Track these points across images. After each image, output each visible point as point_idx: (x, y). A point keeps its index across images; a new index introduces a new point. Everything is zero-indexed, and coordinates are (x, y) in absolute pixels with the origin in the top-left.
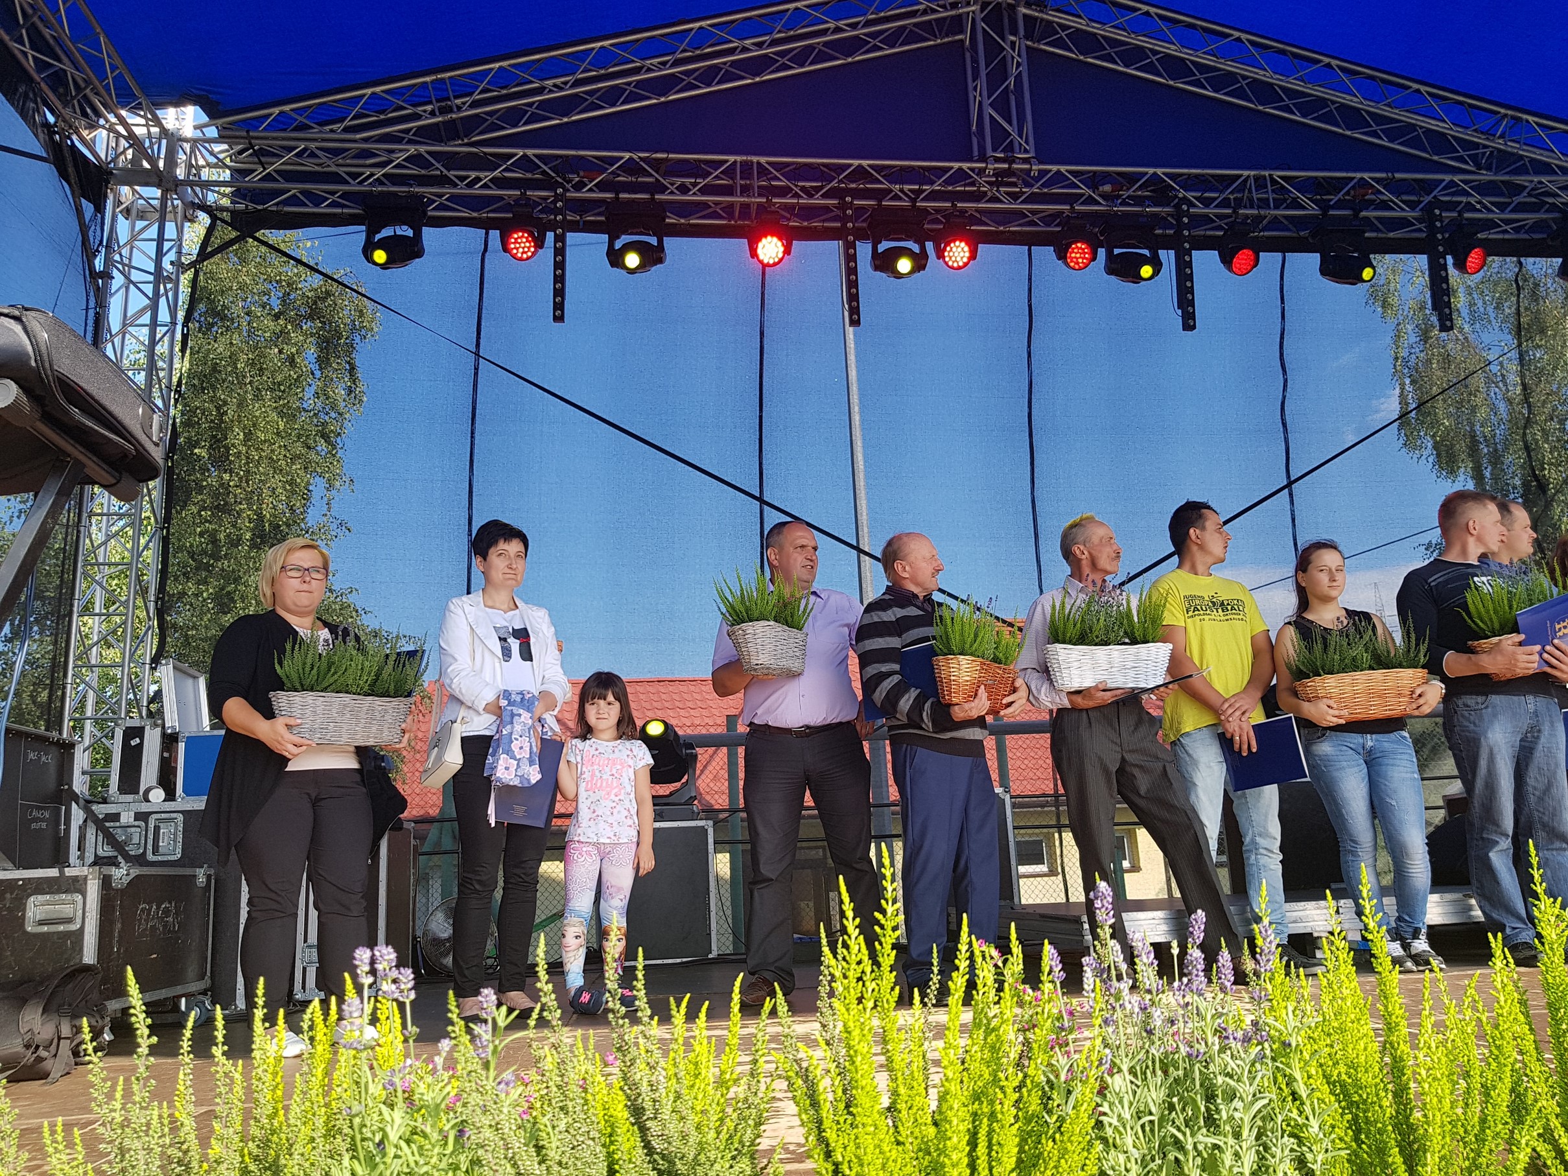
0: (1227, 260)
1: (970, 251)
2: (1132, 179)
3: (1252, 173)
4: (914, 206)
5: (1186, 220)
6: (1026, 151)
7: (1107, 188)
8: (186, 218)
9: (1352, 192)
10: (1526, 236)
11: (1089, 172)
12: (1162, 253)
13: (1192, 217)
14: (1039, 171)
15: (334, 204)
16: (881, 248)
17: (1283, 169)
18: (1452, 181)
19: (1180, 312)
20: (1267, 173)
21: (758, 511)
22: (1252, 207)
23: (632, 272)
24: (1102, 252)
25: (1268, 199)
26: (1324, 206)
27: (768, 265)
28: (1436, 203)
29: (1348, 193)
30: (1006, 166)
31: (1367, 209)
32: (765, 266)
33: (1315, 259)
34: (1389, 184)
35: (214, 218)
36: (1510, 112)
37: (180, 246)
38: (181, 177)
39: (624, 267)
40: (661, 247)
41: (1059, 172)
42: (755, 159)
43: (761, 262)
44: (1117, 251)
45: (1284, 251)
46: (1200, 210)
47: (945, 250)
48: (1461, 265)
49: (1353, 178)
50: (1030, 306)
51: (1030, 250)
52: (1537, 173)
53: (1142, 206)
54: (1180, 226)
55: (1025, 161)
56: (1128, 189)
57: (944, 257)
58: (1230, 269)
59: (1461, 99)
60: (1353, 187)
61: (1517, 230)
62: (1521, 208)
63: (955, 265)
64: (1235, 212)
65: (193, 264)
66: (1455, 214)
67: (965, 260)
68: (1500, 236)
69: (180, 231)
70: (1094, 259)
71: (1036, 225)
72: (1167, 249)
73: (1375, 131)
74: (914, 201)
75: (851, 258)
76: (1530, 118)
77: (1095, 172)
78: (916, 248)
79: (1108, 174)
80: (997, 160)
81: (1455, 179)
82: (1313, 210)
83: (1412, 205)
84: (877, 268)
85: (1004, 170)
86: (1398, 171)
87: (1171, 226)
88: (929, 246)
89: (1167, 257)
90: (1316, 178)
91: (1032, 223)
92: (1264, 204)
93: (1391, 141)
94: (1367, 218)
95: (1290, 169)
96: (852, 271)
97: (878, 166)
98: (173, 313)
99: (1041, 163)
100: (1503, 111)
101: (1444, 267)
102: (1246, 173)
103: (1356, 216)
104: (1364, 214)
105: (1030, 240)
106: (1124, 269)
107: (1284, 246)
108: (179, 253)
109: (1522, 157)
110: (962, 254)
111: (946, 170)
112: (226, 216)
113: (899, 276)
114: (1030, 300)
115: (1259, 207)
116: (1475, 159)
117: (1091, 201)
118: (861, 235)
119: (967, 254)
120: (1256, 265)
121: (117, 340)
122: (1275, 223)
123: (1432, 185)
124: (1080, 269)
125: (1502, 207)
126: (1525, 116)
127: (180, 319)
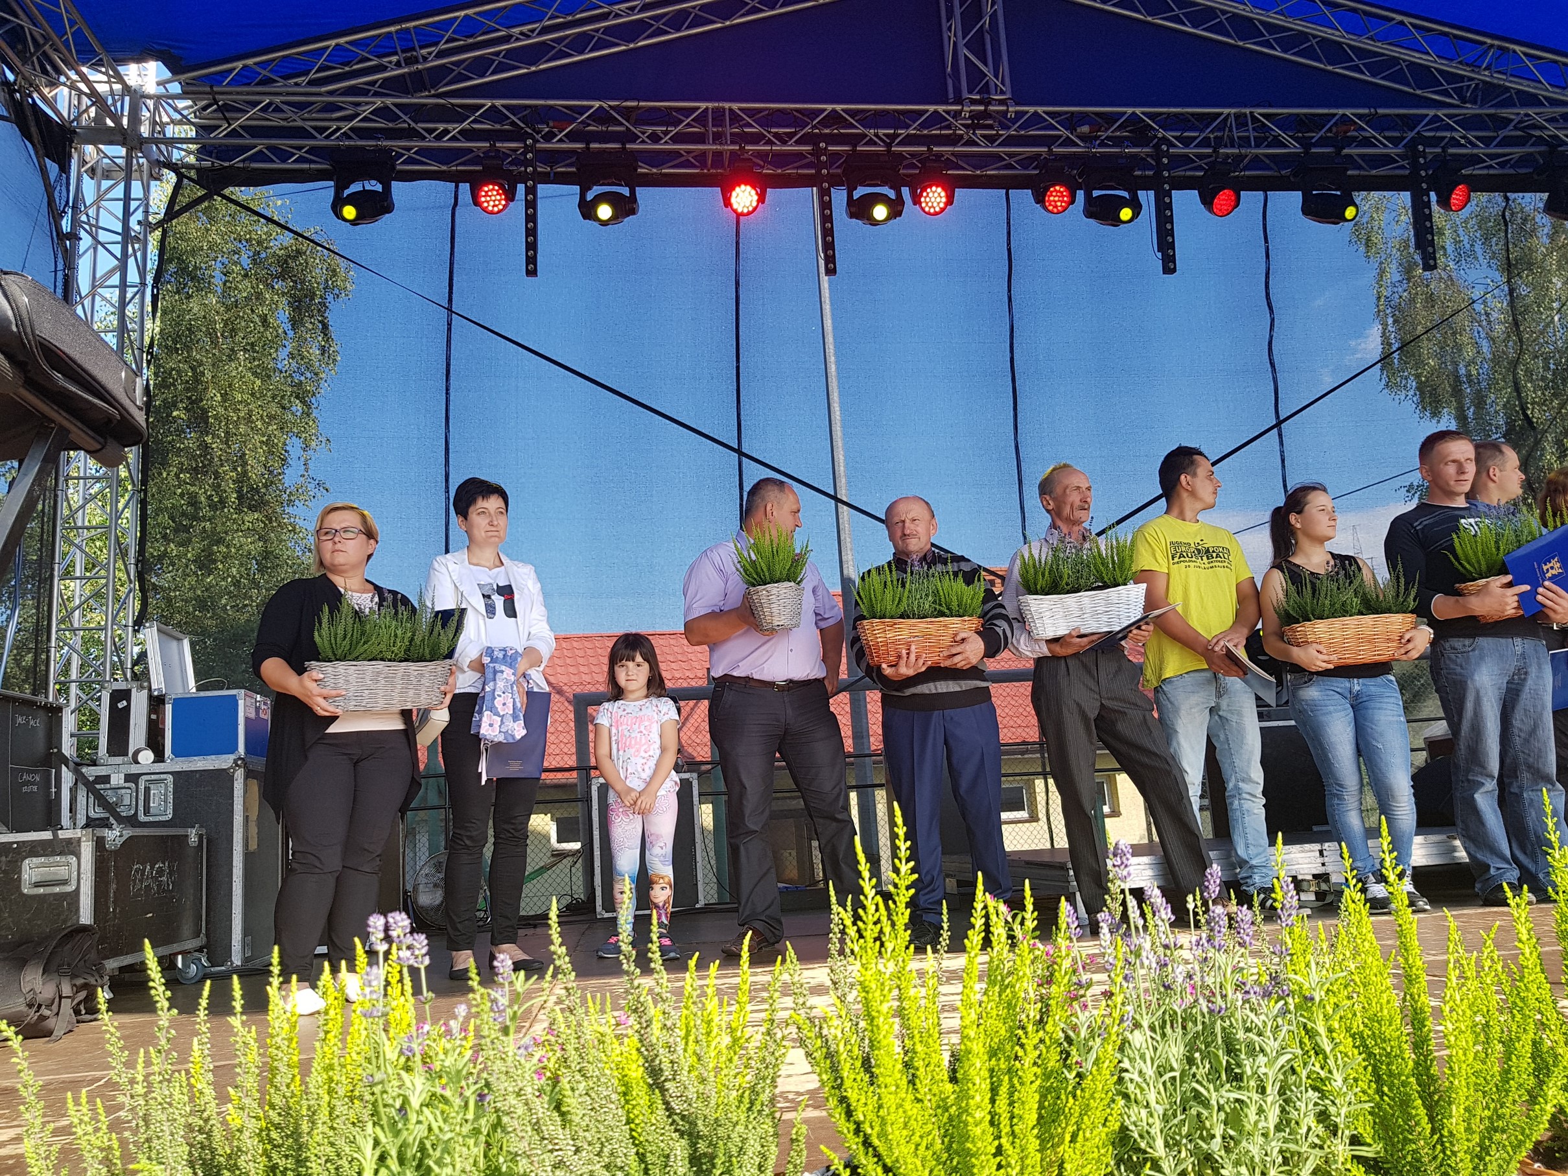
0: (1207, 201)
1: (947, 196)
2: (1110, 119)
3: (1233, 111)
4: (889, 151)
5: (1165, 161)
6: (1002, 92)
7: (1085, 129)
8: (152, 177)
9: (1334, 129)
10: (1512, 171)
11: (1066, 113)
12: (1141, 194)
13: (1172, 158)
14: (1016, 113)
15: (300, 160)
16: (856, 195)
17: (1264, 106)
18: (1436, 116)
19: (1159, 255)
20: (1247, 111)
21: (737, 463)
22: (1233, 146)
23: (604, 223)
24: (1080, 194)
25: (1248, 137)
26: (1306, 144)
27: (742, 214)
28: (1420, 139)
29: (1330, 130)
30: (982, 108)
31: (1349, 146)
32: (739, 215)
33: (1296, 197)
34: (1371, 120)
35: (180, 177)
36: (1496, 43)
37: (147, 205)
38: (146, 135)
39: (597, 219)
40: (633, 198)
41: (1036, 113)
42: (727, 105)
43: (735, 211)
44: (1096, 193)
45: (1265, 191)
46: (1180, 150)
47: (921, 195)
48: (1445, 203)
49: (1334, 115)
50: (1009, 250)
51: (1007, 194)
52: (1523, 105)
53: (1121, 147)
54: (1159, 167)
55: (1002, 102)
56: (1106, 130)
57: (920, 203)
58: (1211, 210)
59: (1446, 29)
60: (1335, 124)
61: (1502, 165)
62: (1507, 142)
63: (932, 211)
64: (1214, 151)
65: (160, 224)
66: (1439, 150)
67: (942, 205)
68: (1485, 172)
69: (146, 190)
70: (1072, 202)
71: (1014, 168)
72: (1147, 190)
73: (1357, 66)
74: (889, 145)
75: (825, 206)
76: (1517, 48)
77: (1072, 113)
78: (892, 194)
79: (1086, 114)
80: (973, 102)
81: (1439, 114)
82: (1295, 148)
83: (1395, 142)
84: (852, 215)
85: (980, 111)
86: (1380, 107)
87: (1150, 167)
88: (905, 191)
89: (1147, 198)
90: (1298, 115)
91: (1009, 167)
92: (1245, 142)
93: (1373, 76)
94: (1349, 156)
95: (1271, 106)
96: (827, 219)
97: (851, 110)
98: (142, 273)
99: (1017, 104)
100: (1489, 41)
101: (1428, 205)
102: (1226, 111)
103: (1338, 153)
104: (1346, 151)
105: (1007, 184)
106: (1103, 211)
107: (1266, 185)
108: (146, 212)
109: (1508, 89)
110: (938, 200)
111: (921, 113)
112: (193, 174)
113: (875, 223)
114: (1009, 244)
115: (1240, 146)
116: (1459, 92)
117: (1068, 142)
118: (836, 182)
119: (944, 200)
120: (1237, 205)
121: (87, 302)
122: (1256, 162)
123: (1415, 121)
124: (1059, 213)
125: (1487, 141)
126: (1512, 46)
127: (149, 280)
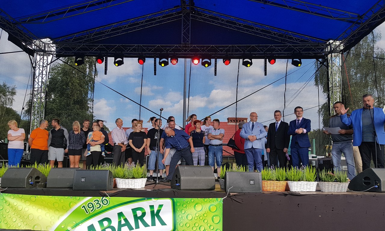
0: (224, 62)
2: (209, 46)
3: (231, 45)
4: (167, 53)
5: (216, 55)
6: (189, 42)
7: (205, 48)
8: (48, 56)
11: (200, 46)
14: (191, 46)
15: (71, 53)
16: (160, 61)
17: (237, 44)
20: (234, 45)
24: (201, 60)
30: (185, 45)
34: (258, 47)
35: (53, 56)
36: (286, 31)
37: (47, 61)
38: (47, 50)
40: (122, 61)
41: (194, 46)
42: (140, 45)
44: (204, 60)
46: (220, 53)
49: (251, 46)
55: (188, 44)
58: (225, 64)
59: (276, 29)
60: (251, 48)
64: (227, 53)
65: (49, 64)
66: (271, 52)
67: (175, 63)
68: (284, 55)
69: (47, 58)
70: (199, 62)
74: (167, 52)
75: (155, 62)
80: (183, 44)
81: (272, 46)
82: (242, 52)
83: (262, 51)
88: (169, 59)
90: (244, 46)
95: (239, 44)
98: (46, 73)
99: (191, 44)
100: (284, 31)
101: (267, 62)
102: (230, 45)
106: (203, 64)
108: (47, 62)
111: (174, 46)
112: (55, 55)
120: (230, 63)
121: (38, 77)
126: (289, 32)
127: (48, 73)
